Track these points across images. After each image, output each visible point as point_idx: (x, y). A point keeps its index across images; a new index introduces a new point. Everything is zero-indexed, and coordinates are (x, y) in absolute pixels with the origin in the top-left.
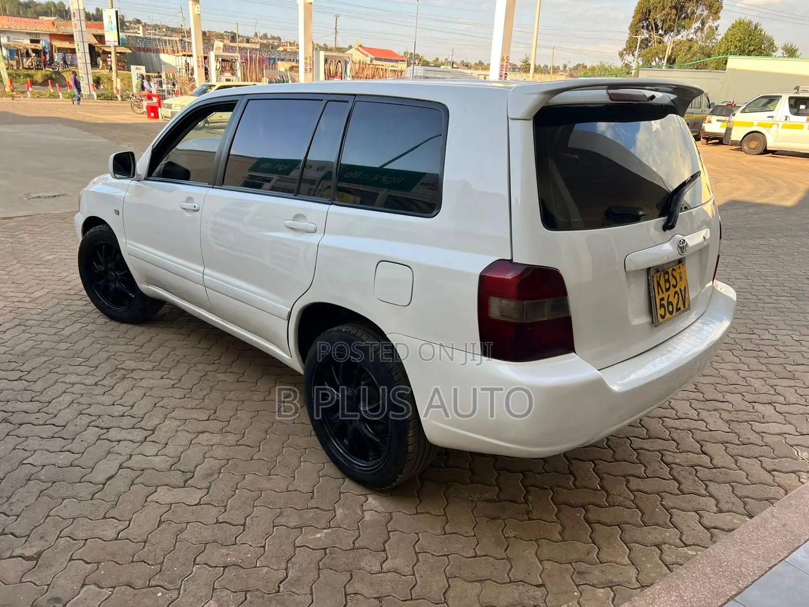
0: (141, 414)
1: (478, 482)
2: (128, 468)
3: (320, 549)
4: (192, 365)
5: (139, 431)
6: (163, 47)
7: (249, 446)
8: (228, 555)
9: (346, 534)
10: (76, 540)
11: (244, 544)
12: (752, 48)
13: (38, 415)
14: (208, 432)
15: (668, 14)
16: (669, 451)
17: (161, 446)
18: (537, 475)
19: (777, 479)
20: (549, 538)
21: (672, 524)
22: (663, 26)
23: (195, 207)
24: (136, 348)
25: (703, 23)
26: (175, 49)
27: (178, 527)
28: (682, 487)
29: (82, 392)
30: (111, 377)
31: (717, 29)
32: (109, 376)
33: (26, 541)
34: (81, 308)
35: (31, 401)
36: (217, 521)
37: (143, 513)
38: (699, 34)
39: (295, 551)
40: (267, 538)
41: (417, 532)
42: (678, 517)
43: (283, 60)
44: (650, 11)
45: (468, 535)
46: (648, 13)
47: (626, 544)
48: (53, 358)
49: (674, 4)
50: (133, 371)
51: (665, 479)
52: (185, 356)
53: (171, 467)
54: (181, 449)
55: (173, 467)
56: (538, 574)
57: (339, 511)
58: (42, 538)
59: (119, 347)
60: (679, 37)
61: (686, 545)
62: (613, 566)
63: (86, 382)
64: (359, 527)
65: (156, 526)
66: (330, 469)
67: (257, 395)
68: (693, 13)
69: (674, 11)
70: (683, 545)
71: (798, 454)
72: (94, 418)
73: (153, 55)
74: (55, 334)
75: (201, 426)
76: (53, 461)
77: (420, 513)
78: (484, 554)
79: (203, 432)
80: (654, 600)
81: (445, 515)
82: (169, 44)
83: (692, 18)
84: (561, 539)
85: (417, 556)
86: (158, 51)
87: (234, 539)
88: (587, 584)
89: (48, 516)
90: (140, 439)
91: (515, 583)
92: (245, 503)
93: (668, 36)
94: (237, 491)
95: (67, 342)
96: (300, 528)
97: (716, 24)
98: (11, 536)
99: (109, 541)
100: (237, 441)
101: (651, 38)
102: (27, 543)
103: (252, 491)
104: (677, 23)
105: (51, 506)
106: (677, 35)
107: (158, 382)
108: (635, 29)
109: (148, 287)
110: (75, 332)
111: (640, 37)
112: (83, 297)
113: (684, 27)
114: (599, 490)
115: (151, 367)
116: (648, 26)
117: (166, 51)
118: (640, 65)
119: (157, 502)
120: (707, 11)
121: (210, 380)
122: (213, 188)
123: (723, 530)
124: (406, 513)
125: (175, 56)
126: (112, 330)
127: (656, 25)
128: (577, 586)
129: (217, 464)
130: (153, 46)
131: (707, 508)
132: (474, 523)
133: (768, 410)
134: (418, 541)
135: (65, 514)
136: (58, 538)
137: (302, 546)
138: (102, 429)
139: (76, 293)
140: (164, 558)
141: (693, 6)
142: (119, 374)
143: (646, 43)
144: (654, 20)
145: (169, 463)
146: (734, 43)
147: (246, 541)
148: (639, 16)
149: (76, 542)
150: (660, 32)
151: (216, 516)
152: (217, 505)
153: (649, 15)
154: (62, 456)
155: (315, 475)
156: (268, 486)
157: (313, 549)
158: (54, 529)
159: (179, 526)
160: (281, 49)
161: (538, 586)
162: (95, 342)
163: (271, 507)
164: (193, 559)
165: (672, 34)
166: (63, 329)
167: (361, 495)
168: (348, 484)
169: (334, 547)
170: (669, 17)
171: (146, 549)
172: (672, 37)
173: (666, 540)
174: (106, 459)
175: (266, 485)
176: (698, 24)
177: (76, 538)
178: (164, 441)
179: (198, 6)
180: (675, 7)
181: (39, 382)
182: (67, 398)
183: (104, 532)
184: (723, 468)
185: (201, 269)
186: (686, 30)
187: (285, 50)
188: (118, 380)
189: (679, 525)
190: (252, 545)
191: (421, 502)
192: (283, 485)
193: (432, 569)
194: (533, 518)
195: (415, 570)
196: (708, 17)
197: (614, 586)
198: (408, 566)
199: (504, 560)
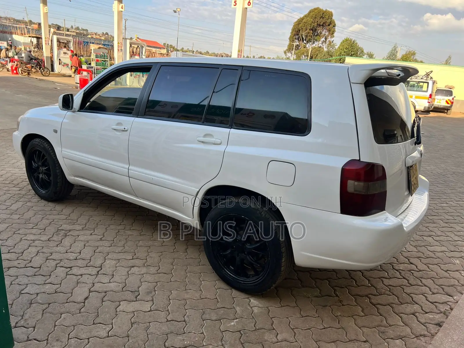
0: (88, 257)
1: (306, 287)
2: (95, 291)
3: (237, 331)
4: (107, 226)
5: (92, 268)
6: (15, 31)
7: (165, 273)
8: (183, 340)
9: (248, 322)
10: (82, 339)
11: (190, 332)
12: (353, 53)
13: (18, 261)
14: (136, 266)
15: (308, 33)
16: (394, 263)
17: (111, 277)
18: (335, 280)
19: (451, 275)
20: (358, 314)
21: (414, 302)
22: (306, 39)
23: (125, 128)
24: (66, 216)
25: (326, 39)
26: (23, 32)
27: (145, 326)
28: (410, 282)
29: (43, 245)
30: (57, 235)
31: (333, 42)
32: (56, 234)
33: (47, 343)
34: (17, 192)
35: (9, 252)
36: (167, 320)
37: (119, 318)
38: (324, 44)
39: (222, 334)
40: (202, 328)
41: (287, 317)
42: (416, 298)
43: (93, 43)
44: (299, 31)
45: (315, 316)
46: (298, 32)
47: (397, 315)
48: (12, 225)
49: (311, 28)
50: (70, 231)
51: (400, 279)
52: (100, 220)
53: (123, 289)
54: (124, 277)
55: (124, 289)
56: (362, 335)
57: (238, 309)
58: (57, 340)
59: (54, 216)
60: (314, 45)
61: (427, 313)
62: (397, 327)
63: (42, 239)
64: (253, 317)
65: (131, 326)
66: (221, 284)
67: (157, 242)
68: (321, 33)
69: (311, 32)
70: (425, 313)
71: (454, 261)
72: (58, 262)
73: (8, 35)
74: (6, 209)
75: (131, 263)
76: (43, 290)
77: (284, 306)
78: (328, 326)
79: (133, 267)
80: (441, 342)
81: (298, 306)
82: (19, 29)
83: (321, 36)
84: (364, 314)
85: (293, 331)
86: (11, 33)
87: (182, 330)
88: (388, 338)
89: (55, 326)
90: (95, 273)
91: (353, 341)
92: (179, 308)
93: (308, 44)
94: (171, 301)
95: (16, 214)
96: (219, 320)
97: (332, 39)
98: (35, 341)
99: (104, 338)
100: (157, 271)
101: (300, 45)
102: (49, 344)
103: (180, 300)
104: (313, 38)
105: (55, 319)
106: (313, 44)
107: (90, 237)
108: (292, 39)
109: (75, 178)
110: (20, 208)
111: (295, 44)
112: (15, 185)
113: (316, 40)
114: (370, 287)
115: (81, 228)
116: (298, 38)
117: (17, 33)
118: (295, 58)
119: (124, 311)
120: (328, 33)
121: (123, 235)
122: (137, 117)
123: (439, 303)
124: (276, 306)
125: (23, 37)
126: (44, 206)
127: (303, 38)
128: (384, 339)
129: (152, 285)
130: (8, 30)
131: (426, 292)
132: (315, 310)
133: (430, 239)
134: (290, 323)
135: (67, 323)
136: (68, 339)
137: (226, 331)
138: (66, 268)
139: (9, 183)
140: (145, 346)
141: (321, 29)
142: (62, 233)
143: (297, 46)
144: (302, 35)
145: (120, 287)
146: (343, 50)
147: (191, 331)
148: (294, 33)
149: (82, 340)
150: (305, 42)
151: (165, 317)
152: (162, 310)
153: (299, 33)
154: (48, 286)
155: (214, 288)
156: (188, 296)
157: (233, 332)
158: (63, 334)
159: (145, 324)
160: (90, 36)
161: (365, 342)
162: (37, 214)
163: (196, 309)
164: (163, 345)
165: (310, 43)
166: (11, 206)
167: (245, 298)
168: (235, 293)
169: (245, 330)
170: (309, 34)
171: (130, 341)
172: (311, 45)
173: (416, 311)
174: (78, 287)
175: (187, 296)
176: (323, 39)
177: (81, 338)
178: (111, 273)
179: (47, 7)
180: (312, 30)
181: (9, 240)
182: (33, 250)
183: (99, 333)
184: (424, 271)
185: (127, 166)
186: (317, 42)
187: (92, 38)
188: (63, 237)
189: (418, 302)
190: (195, 333)
191: (281, 300)
192: (197, 295)
193: (305, 337)
194: (344, 304)
195: (296, 339)
196: (328, 36)
197: (402, 338)
198: (292, 337)
199: (341, 329)
